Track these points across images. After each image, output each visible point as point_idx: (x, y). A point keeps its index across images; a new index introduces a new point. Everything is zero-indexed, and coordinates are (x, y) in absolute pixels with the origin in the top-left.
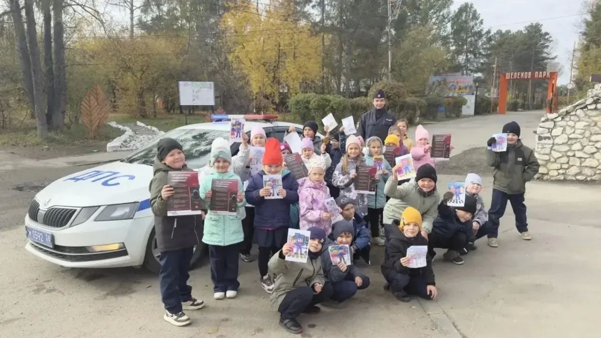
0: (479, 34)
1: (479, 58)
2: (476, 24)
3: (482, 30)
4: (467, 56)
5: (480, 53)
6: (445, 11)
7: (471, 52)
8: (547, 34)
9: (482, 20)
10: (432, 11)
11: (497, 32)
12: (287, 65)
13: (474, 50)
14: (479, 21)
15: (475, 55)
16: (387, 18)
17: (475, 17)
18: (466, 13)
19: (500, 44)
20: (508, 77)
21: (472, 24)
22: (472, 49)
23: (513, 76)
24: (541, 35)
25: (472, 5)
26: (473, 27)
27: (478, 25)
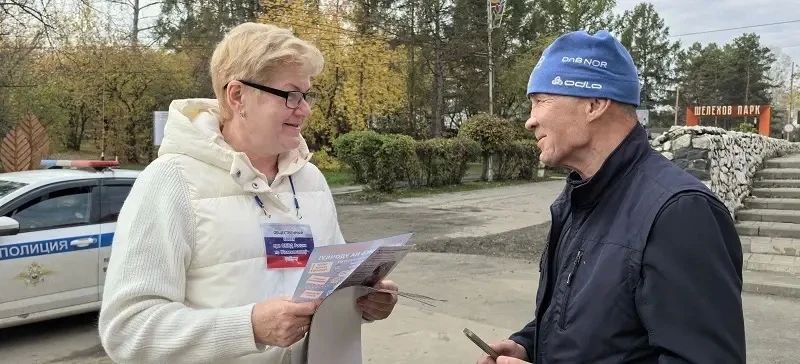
0: (663, 50)
1: (664, 84)
2: (658, 35)
3: (667, 43)
4: (646, 80)
5: (665, 77)
6: (605, 16)
7: (652, 75)
8: (767, 50)
9: (667, 29)
10: (585, 15)
11: (694, 46)
12: (346, 90)
13: (657, 71)
14: (663, 29)
15: (658, 79)
16: (487, 26)
17: (656, 24)
18: (644, 18)
19: (698, 64)
20: (697, 113)
21: (652, 34)
22: (653, 71)
23: (705, 112)
24: (759, 52)
25: (651, 6)
26: (654, 38)
27: (661, 36)
